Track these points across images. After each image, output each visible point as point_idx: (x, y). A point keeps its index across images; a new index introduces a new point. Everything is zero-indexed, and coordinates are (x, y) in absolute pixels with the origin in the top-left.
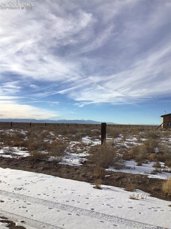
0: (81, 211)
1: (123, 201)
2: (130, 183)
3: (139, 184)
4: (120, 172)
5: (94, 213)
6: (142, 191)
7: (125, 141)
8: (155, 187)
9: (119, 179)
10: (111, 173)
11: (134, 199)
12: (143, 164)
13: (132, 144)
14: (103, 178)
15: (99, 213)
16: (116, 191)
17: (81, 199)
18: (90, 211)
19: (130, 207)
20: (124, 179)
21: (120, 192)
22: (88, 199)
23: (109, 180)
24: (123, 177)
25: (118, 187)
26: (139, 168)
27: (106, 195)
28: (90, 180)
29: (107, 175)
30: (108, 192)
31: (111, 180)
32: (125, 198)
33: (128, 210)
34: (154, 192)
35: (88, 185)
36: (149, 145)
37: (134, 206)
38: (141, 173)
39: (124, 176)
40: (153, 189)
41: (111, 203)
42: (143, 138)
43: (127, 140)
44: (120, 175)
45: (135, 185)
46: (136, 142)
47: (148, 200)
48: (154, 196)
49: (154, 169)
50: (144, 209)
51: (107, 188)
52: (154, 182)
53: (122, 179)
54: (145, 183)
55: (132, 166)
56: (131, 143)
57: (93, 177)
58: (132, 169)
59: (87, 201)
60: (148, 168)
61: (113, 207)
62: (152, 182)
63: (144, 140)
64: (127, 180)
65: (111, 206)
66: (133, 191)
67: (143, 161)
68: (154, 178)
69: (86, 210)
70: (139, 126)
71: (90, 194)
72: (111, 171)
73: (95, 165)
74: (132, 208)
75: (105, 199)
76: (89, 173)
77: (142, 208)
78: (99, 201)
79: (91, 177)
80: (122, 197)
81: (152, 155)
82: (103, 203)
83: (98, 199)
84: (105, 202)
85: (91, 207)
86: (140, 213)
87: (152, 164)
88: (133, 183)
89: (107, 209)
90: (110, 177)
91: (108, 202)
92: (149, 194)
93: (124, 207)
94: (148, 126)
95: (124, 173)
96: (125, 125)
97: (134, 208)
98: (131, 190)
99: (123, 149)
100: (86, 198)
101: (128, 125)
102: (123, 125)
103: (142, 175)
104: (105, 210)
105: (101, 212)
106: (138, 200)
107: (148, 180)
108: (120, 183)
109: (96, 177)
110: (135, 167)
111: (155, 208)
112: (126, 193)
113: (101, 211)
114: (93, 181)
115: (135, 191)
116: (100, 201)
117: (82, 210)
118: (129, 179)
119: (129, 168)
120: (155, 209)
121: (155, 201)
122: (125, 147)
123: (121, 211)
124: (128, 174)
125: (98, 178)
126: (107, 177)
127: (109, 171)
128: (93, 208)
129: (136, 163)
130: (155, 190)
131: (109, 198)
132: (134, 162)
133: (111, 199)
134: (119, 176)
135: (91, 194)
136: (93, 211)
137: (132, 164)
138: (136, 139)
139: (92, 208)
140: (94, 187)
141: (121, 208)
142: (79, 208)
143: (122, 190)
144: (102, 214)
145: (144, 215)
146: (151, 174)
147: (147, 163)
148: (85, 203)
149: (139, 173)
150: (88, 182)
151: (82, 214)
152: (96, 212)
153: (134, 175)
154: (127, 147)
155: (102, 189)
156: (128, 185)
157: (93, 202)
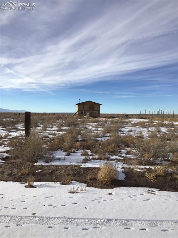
0: (21, 219)
1: (64, 197)
2: (64, 176)
3: (74, 175)
4: (52, 165)
5: (37, 218)
6: (78, 183)
7: (46, 130)
8: (90, 176)
9: (52, 172)
10: (42, 167)
11: (74, 193)
12: (71, 153)
13: (55, 133)
14: (34, 174)
15: (44, 217)
16: (53, 187)
17: (16, 203)
18: (32, 217)
19: (73, 203)
20: (57, 172)
21: (57, 187)
22: (24, 202)
23: (41, 175)
24: (57, 170)
25: (52, 181)
26: (69, 158)
27: (43, 194)
28: (19, 178)
29: (38, 170)
30: (43, 189)
31: (43, 176)
32: (65, 193)
33: (73, 207)
34: (90, 182)
35: (17, 184)
36: (73, 133)
37: (77, 201)
38: (74, 164)
39: (57, 168)
40: (88, 178)
41: (51, 202)
42: (63, 126)
43: (47, 129)
44: (52, 168)
45: (70, 177)
46: (57, 131)
47: (87, 191)
48: (91, 186)
49: (84, 157)
50: (88, 202)
51: (41, 185)
52: (88, 171)
53: (56, 173)
54: (80, 173)
55: (61, 157)
56: (53, 132)
57: (22, 174)
58: (62, 160)
59: (24, 205)
60: (77, 157)
61: (56, 207)
62: (86, 172)
63: (64, 128)
64: (60, 173)
65: (54, 205)
66: (70, 184)
67: (70, 151)
68: (87, 168)
69: (26, 216)
70: (55, 114)
71: (24, 196)
72: (42, 165)
73: (21, 161)
74: (76, 204)
75: (44, 198)
76: (16, 171)
77: (85, 202)
78: (37, 202)
79: (20, 174)
80: (61, 193)
81: (78, 144)
82: (44, 204)
83: (35, 200)
84: (45, 203)
85: (31, 211)
86: (86, 208)
87: (80, 152)
88: (68, 175)
89: (50, 210)
90: (41, 171)
91: (49, 201)
92: (86, 185)
93: (67, 204)
94: (64, 114)
95: (56, 166)
96: (41, 114)
97: (78, 203)
98: (68, 184)
99: (46, 139)
100: (22, 202)
101: (43, 114)
102: (38, 114)
103: (75, 166)
104: (49, 212)
105: (44, 216)
106: (78, 193)
107: (82, 170)
108: (54, 176)
109: (25, 174)
110: (65, 158)
111: (97, 199)
112: (63, 187)
113: (44, 214)
114: (22, 179)
115: (72, 183)
116: (39, 203)
117: (21, 217)
118: (63, 172)
119: (59, 159)
120: (98, 201)
121: (94, 191)
122: (47, 137)
123: (66, 210)
124: (61, 166)
125: (28, 175)
126: (38, 172)
127: (39, 165)
128: (35, 213)
129: (65, 153)
130: (91, 179)
131: (48, 197)
132: (61, 152)
133: (51, 197)
134: (51, 170)
135: (26, 196)
136: (35, 216)
137: (60, 154)
138: (57, 128)
139: (33, 213)
140: (26, 187)
141: (65, 205)
142: (17, 216)
143: (57, 184)
144: (47, 218)
145: (91, 209)
146: (82, 163)
147: (74, 152)
148: (23, 208)
149: (71, 164)
150: (17, 181)
151: (24, 223)
152: (39, 216)
153: (66, 167)
154: (50, 136)
155: (36, 187)
156: (63, 178)
157: (31, 205)
